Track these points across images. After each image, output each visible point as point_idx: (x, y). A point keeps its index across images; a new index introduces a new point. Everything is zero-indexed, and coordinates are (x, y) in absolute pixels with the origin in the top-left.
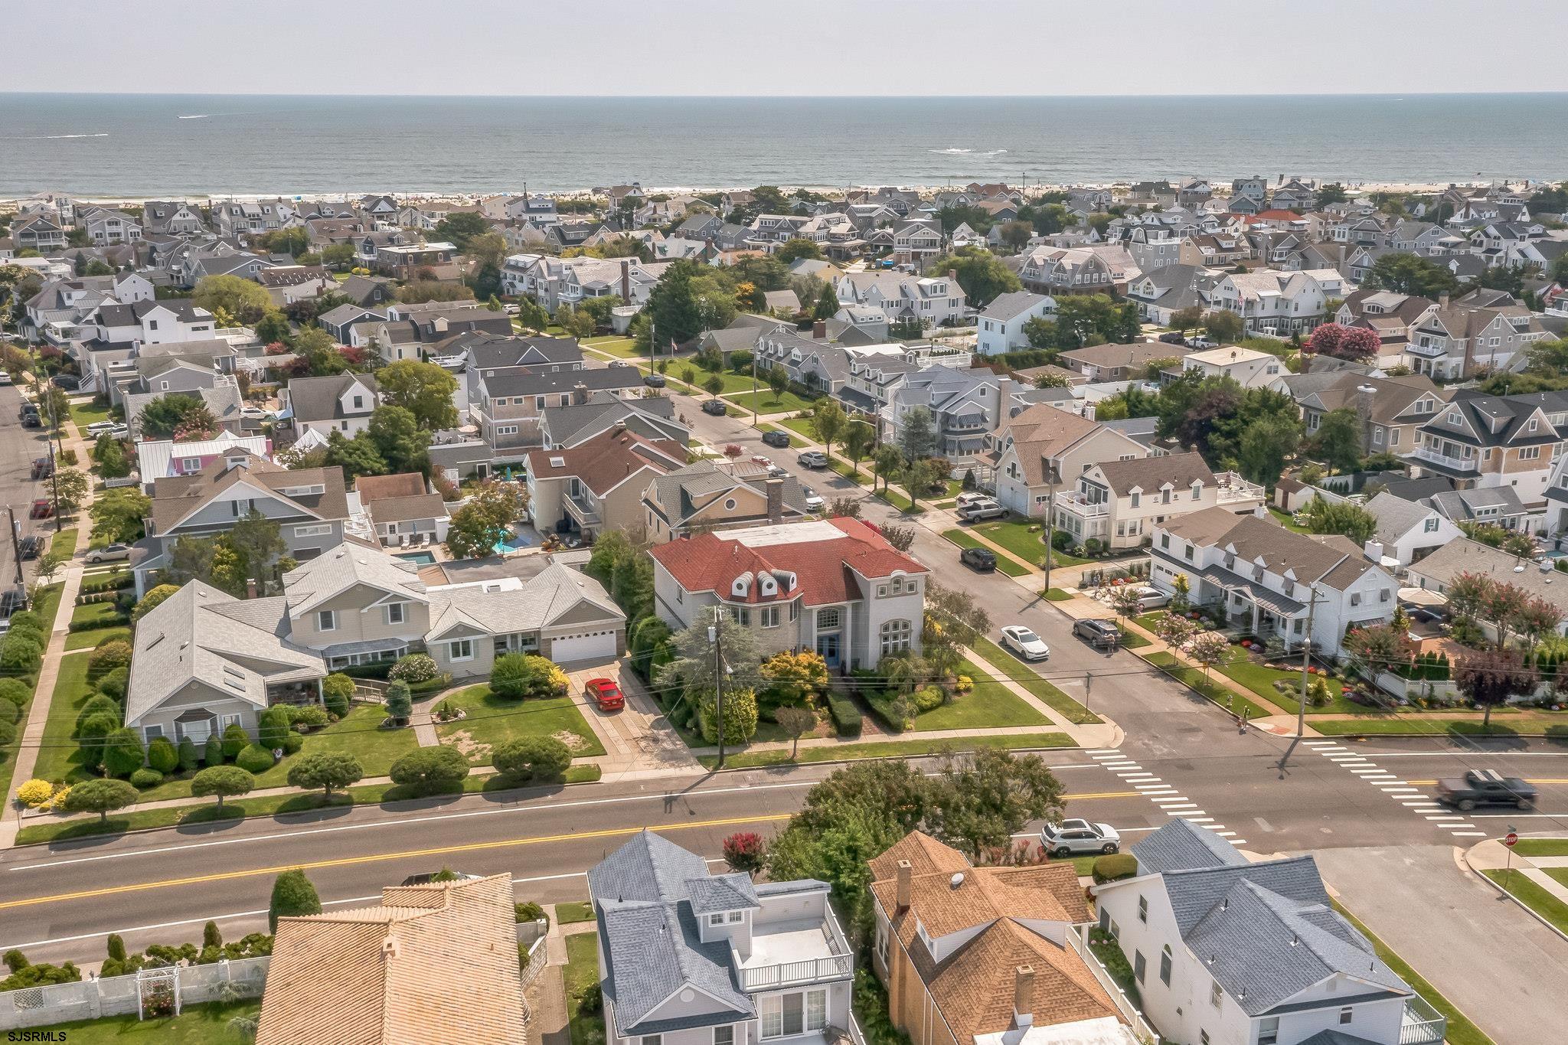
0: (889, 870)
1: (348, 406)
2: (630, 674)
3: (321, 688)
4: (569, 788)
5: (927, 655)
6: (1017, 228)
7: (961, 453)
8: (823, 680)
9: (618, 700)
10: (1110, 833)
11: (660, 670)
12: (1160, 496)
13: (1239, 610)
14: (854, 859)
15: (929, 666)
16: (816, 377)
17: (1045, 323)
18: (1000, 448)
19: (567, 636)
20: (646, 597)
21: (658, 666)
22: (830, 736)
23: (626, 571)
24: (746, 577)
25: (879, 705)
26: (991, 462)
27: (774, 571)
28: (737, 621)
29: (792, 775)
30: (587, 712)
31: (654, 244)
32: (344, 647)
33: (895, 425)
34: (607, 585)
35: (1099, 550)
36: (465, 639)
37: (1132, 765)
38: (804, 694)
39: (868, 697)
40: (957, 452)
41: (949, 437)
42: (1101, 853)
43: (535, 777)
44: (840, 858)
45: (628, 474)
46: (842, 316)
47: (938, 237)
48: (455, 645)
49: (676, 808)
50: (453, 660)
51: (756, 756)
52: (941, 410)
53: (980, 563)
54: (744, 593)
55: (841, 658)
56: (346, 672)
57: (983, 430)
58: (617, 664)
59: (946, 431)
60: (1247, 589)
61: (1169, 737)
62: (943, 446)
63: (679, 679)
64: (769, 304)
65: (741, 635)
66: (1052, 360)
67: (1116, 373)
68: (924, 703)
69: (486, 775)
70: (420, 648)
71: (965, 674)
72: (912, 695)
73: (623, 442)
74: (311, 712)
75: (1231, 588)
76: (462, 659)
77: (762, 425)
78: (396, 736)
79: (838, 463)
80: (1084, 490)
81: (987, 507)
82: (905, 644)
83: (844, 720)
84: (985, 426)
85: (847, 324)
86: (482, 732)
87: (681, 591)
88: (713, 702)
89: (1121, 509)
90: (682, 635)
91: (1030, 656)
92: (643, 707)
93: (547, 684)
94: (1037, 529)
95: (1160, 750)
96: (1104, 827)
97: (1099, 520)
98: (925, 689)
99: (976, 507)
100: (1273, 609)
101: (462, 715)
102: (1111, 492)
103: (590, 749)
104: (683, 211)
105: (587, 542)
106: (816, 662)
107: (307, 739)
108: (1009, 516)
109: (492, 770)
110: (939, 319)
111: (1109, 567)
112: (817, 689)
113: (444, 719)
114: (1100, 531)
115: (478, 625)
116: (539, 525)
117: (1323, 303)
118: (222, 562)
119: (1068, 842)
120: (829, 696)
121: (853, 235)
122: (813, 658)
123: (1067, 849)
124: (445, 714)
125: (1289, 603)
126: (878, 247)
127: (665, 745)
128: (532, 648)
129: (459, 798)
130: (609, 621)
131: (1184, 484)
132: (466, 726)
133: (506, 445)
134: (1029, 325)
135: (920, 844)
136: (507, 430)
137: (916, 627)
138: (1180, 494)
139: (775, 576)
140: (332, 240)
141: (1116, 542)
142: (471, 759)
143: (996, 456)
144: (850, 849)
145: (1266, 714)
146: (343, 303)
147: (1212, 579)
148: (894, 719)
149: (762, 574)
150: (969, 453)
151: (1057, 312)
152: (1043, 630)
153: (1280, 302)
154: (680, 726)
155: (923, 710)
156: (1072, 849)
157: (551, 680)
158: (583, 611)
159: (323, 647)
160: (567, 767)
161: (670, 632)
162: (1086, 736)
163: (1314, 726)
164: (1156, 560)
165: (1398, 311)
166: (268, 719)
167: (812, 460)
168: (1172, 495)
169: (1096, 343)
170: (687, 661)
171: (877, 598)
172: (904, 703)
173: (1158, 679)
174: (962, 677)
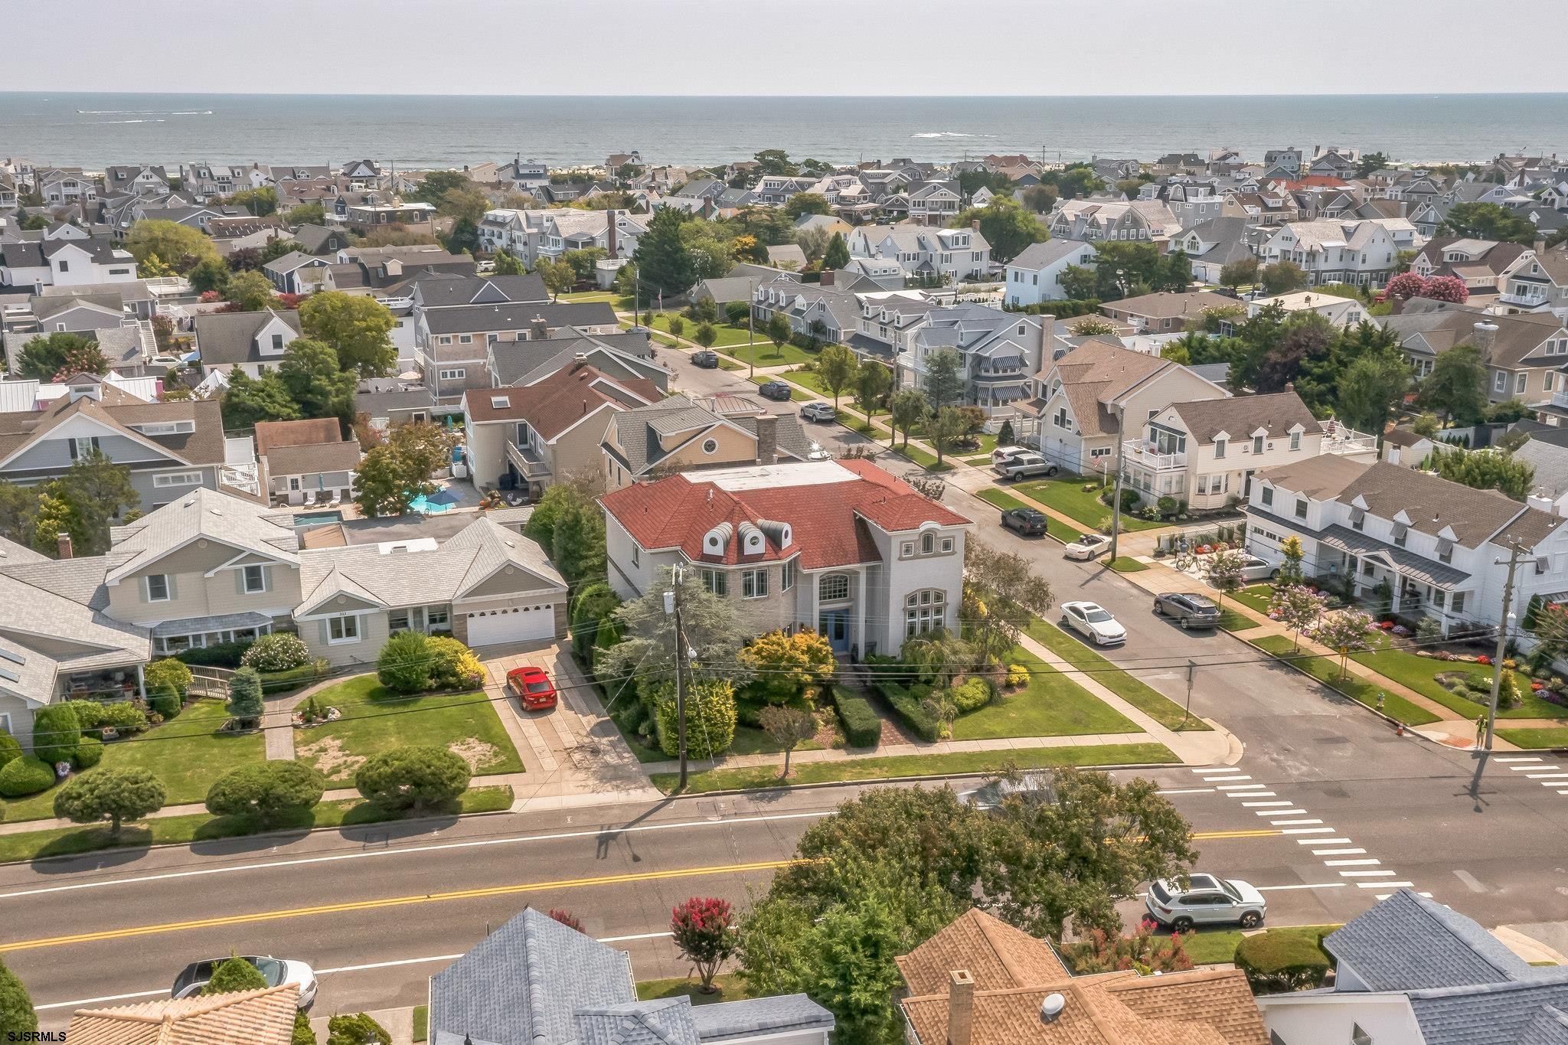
0: (934, 978)
1: (266, 347)
2: (571, 664)
3: (142, 678)
4: (465, 821)
5: (967, 635)
6: (1041, 192)
7: (996, 404)
8: (827, 670)
9: (548, 697)
10: (1251, 895)
11: (604, 655)
12: (1251, 445)
13: (1372, 582)
14: (875, 956)
15: (972, 652)
16: (824, 326)
17: (1082, 272)
18: (1044, 394)
19: (488, 611)
20: (596, 561)
21: (601, 650)
22: (836, 746)
23: (570, 528)
24: (723, 530)
25: (905, 705)
26: (1033, 411)
27: (761, 521)
28: (708, 590)
29: (783, 802)
30: (505, 713)
31: (648, 203)
32: (182, 623)
33: (915, 371)
34: (548, 549)
35: (1174, 511)
36: (349, 613)
37: (1259, 791)
38: (801, 688)
39: (888, 693)
40: (990, 401)
41: (981, 384)
42: (1239, 925)
43: (418, 805)
44: (853, 958)
45: (585, 413)
46: (852, 268)
47: (956, 198)
48: (335, 623)
49: (613, 851)
50: (332, 642)
51: (734, 775)
52: (972, 351)
53: (1027, 526)
54: (718, 550)
55: (852, 641)
56: (184, 658)
57: (1022, 377)
58: (555, 648)
59: (977, 377)
60: (1384, 554)
61: (1306, 750)
62: (974, 395)
63: (628, 666)
64: (771, 258)
65: (714, 608)
66: (1092, 309)
67: (1167, 325)
68: (965, 702)
69: (349, 801)
70: (288, 626)
71: (1018, 663)
72: (949, 690)
73: (582, 378)
74: (121, 711)
75: (1361, 555)
76: (345, 640)
77: (759, 378)
78: (235, 745)
79: (848, 417)
80: (1153, 439)
81: (1031, 462)
82: (938, 623)
83: (856, 725)
84: (1025, 371)
85: (858, 275)
86: (357, 740)
87: (637, 550)
88: (673, 700)
89: (1204, 461)
90: (632, 606)
91: (1102, 641)
92: (583, 705)
93: (455, 674)
94: (1094, 488)
95: (1297, 769)
96: (1240, 885)
97: (1175, 475)
98: (966, 682)
99: (1018, 462)
100: (1423, 579)
101: (336, 715)
102: (1190, 438)
103: (502, 764)
104: (684, 180)
105: (533, 499)
106: (817, 645)
107: (112, 748)
108: (1055, 473)
109: (354, 794)
110: (960, 275)
111: (1191, 531)
112: (819, 681)
113: (309, 721)
114: (1174, 489)
115: (367, 596)
116: (479, 481)
117: (1394, 254)
118: (49, 517)
119: (1190, 910)
120: (835, 691)
121: (865, 198)
122: (815, 640)
123: (1188, 919)
124: (312, 716)
125: (1444, 570)
126: (891, 212)
127: (608, 758)
128: (442, 626)
129: (305, 835)
130: (545, 591)
131: (1281, 430)
132: (337, 731)
133: (451, 393)
134: (1065, 274)
135: (982, 931)
136: (453, 374)
137: (953, 599)
138: (1274, 441)
139: (762, 529)
140: (302, 201)
141: (1195, 502)
142: (335, 778)
143: (1040, 404)
144: (867, 941)
145: (1436, 719)
146: (292, 250)
147: (1334, 542)
148: (925, 724)
149: (745, 526)
150: (1005, 403)
151: (1097, 260)
152: (1115, 607)
153: (1346, 254)
154: (631, 733)
155: (964, 712)
156: (1196, 920)
157: (460, 668)
158: (508, 578)
159: (153, 624)
160: (462, 790)
161: (619, 603)
162: (1189, 747)
163: (1507, 736)
164: (1253, 521)
165: (1485, 259)
166: (45, 721)
167: (816, 412)
168: (1265, 443)
169: (1141, 293)
170: (637, 641)
171: (901, 559)
172: (938, 700)
173: (1276, 672)
174: (1014, 667)
